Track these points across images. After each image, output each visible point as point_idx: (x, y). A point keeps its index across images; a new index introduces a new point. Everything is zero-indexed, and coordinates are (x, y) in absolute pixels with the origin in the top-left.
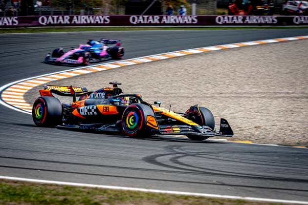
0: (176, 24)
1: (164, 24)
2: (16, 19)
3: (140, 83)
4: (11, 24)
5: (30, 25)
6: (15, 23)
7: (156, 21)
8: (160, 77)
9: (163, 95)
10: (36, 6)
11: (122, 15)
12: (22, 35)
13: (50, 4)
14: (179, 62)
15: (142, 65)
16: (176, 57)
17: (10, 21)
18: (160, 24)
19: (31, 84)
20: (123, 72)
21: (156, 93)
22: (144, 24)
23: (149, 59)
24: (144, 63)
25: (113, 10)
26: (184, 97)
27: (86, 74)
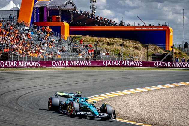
0: (180, 67)
1: (174, 67)
2: (90, 62)
3: (159, 100)
4: (87, 65)
5: (98, 66)
6: (90, 64)
7: (169, 65)
8: (171, 97)
9: (172, 107)
10: (102, 55)
11: (150, 61)
12: (91, 71)
13: (110, 54)
14: (182, 89)
15: (160, 90)
16: (180, 86)
17: (87, 63)
18: (171, 67)
19: (98, 99)
20: (149, 93)
21: (168, 106)
22: (162, 67)
23: (164, 87)
24: (162, 89)
25: (145, 59)
26: (184, 109)
27: (128, 94)
